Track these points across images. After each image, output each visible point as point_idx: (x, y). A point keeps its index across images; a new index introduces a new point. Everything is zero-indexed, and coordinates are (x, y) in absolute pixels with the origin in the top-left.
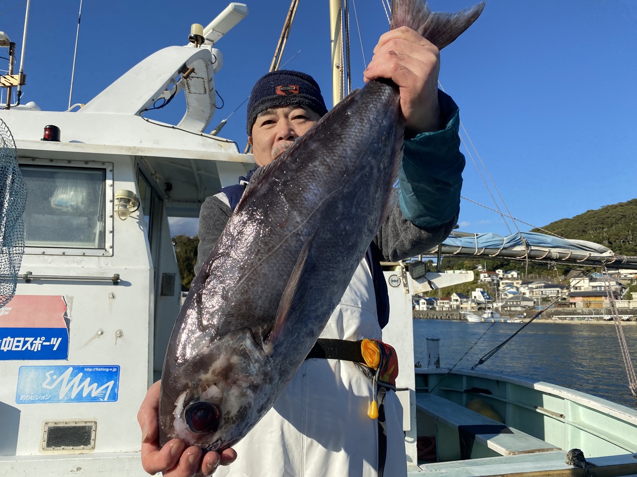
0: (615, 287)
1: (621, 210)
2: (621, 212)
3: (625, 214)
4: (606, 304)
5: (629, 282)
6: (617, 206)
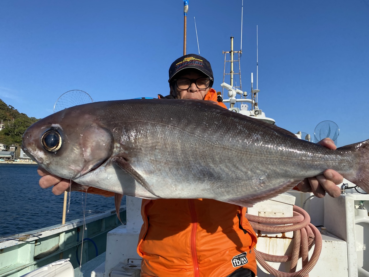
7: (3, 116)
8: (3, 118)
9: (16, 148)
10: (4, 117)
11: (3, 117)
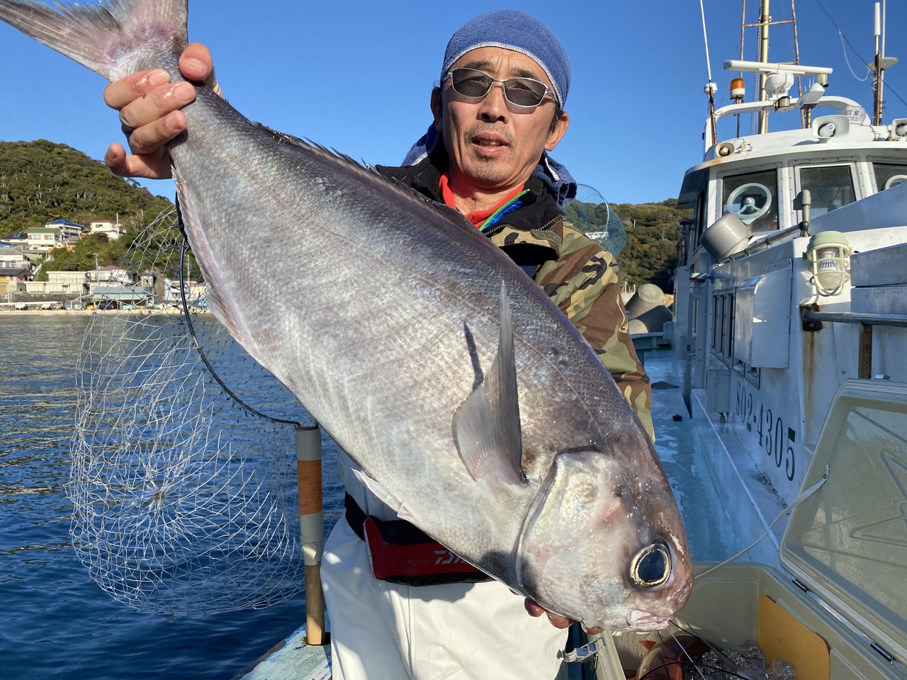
0: (22, 262)
1: (25, 153)
2: (25, 155)
3: (31, 159)
4: (12, 286)
5: (40, 256)
6: (17, 146)
7: (119, 206)
8: (119, 209)
9: (155, 279)
10: (121, 207)
11: (117, 207)
